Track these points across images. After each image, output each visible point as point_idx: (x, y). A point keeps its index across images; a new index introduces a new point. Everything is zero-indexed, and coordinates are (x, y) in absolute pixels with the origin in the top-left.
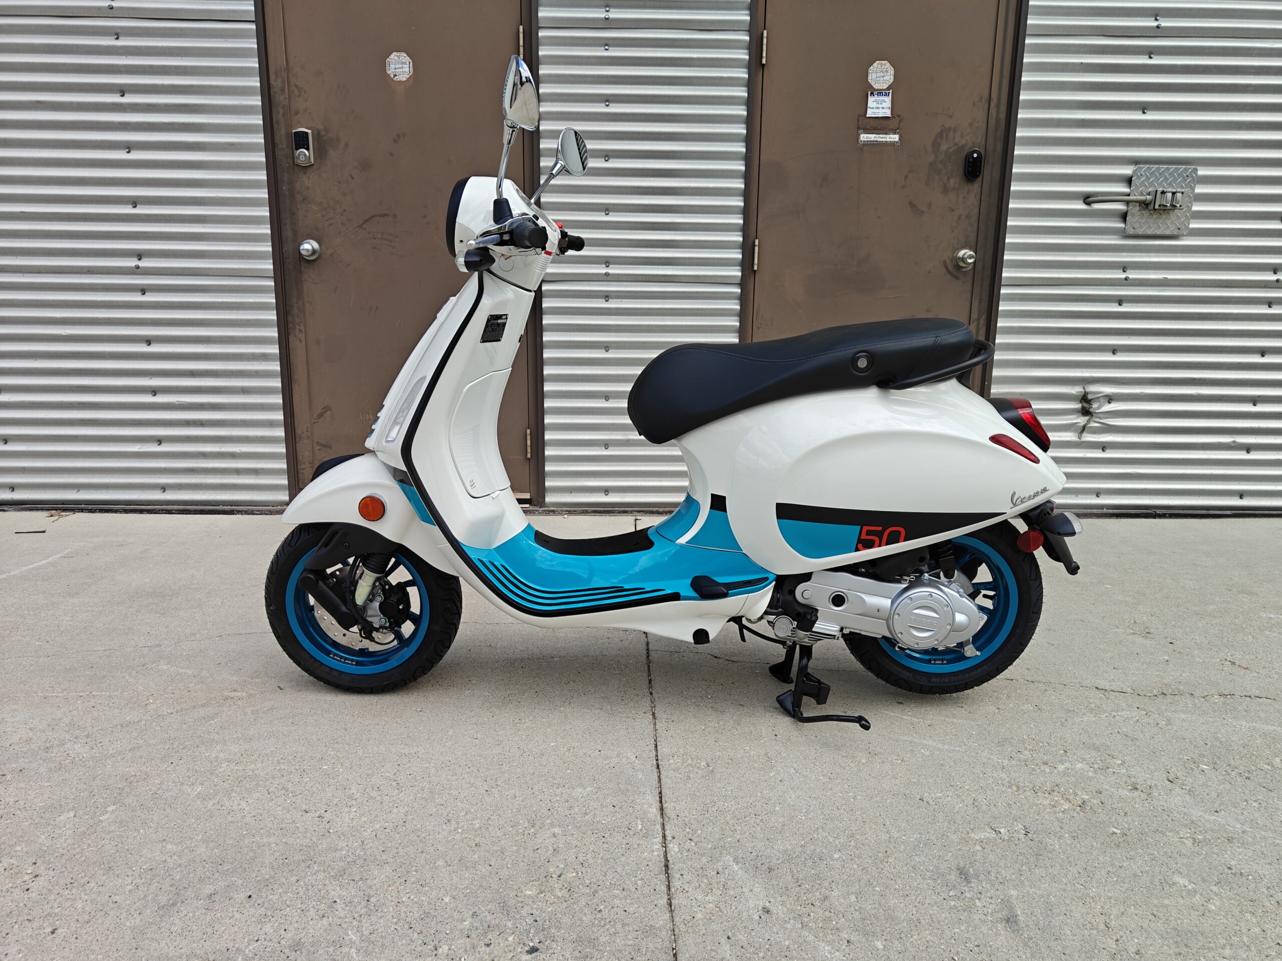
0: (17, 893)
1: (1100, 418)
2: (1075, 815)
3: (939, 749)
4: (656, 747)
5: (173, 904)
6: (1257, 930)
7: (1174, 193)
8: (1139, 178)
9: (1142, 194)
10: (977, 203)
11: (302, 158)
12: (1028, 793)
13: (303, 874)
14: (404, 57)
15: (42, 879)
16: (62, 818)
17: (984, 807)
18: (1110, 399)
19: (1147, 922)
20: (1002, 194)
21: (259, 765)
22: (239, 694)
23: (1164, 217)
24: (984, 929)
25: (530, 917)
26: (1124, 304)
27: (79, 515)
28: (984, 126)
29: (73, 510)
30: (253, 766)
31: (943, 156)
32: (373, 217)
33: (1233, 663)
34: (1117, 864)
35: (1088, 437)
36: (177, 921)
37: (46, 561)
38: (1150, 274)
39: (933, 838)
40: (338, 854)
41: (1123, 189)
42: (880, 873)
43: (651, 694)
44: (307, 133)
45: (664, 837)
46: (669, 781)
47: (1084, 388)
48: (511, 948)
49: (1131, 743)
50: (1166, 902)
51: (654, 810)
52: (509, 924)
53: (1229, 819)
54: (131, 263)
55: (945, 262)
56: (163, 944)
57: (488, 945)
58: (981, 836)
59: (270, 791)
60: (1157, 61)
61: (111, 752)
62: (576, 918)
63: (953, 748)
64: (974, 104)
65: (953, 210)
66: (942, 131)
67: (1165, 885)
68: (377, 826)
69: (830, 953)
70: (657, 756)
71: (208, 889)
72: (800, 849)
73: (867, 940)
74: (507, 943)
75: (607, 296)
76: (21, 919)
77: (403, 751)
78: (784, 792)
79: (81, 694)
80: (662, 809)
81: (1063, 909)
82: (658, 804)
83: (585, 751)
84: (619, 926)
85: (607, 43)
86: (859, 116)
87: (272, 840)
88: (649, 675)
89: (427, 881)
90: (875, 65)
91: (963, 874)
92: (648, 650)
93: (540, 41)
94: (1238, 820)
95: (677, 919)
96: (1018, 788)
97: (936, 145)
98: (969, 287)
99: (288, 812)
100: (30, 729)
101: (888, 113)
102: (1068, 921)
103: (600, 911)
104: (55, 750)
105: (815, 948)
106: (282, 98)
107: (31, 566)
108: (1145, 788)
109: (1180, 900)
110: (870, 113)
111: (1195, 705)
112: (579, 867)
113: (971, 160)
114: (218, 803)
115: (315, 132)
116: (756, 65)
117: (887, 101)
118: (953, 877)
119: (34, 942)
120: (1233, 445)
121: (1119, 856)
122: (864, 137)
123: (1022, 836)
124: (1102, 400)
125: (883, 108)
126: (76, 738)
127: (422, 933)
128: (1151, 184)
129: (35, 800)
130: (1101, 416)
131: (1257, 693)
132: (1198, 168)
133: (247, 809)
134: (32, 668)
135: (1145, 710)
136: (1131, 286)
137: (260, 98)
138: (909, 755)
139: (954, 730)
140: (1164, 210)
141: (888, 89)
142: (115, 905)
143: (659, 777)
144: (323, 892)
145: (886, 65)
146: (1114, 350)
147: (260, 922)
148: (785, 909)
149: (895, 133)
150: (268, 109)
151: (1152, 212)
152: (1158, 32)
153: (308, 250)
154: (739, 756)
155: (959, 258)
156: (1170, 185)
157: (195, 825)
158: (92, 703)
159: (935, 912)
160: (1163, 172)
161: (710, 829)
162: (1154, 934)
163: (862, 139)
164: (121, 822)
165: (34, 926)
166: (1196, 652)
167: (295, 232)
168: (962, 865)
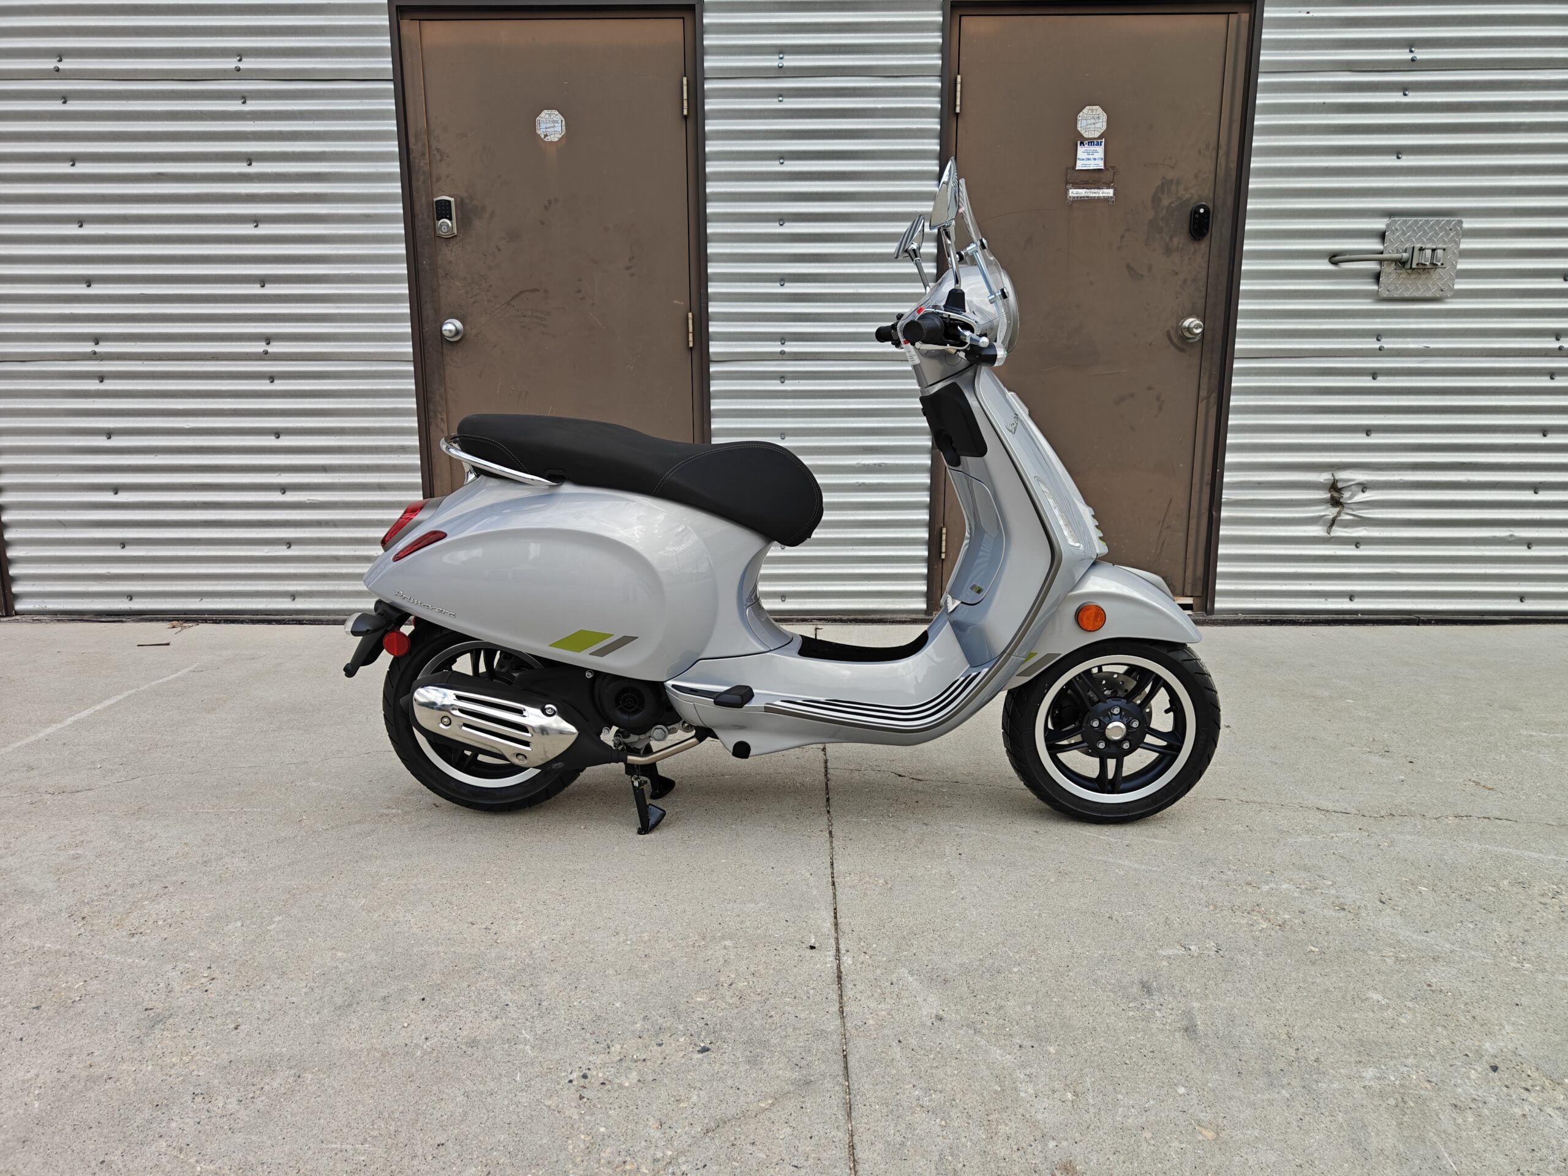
0: (197, 994)
1: (1352, 509)
2: (1273, 933)
3: (1135, 870)
4: (832, 864)
5: (349, 1005)
6: (1446, 1042)
7: (1434, 250)
8: (1393, 233)
9: (1398, 251)
10: (1206, 266)
11: (444, 229)
12: (1225, 913)
13: (474, 980)
14: (556, 116)
15: (219, 981)
16: (230, 927)
17: (1176, 926)
18: (1364, 487)
19: (1331, 1033)
20: (1235, 254)
21: (422, 880)
22: (394, 811)
23: (1424, 276)
24: (1161, 1037)
25: (702, 1021)
26: (1379, 378)
27: (203, 627)
28: (1212, 177)
29: (196, 621)
30: (415, 881)
31: (1164, 211)
32: (521, 293)
33: (1477, 784)
34: (1310, 980)
35: (1338, 532)
36: (355, 1020)
37: (175, 676)
38: (1408, 343)
39: (1119, 954)
40: (507, 963)
41: (1375, 245)
42: (1059, 985)
43: (828, 812)
44: (449, 202)
45: (838, 950)
46: (844, 897)
47: (1333, 475)
48: (683, 1048)
49: (1346, 864)
50: (1356, 1015)
51: (829, 924)
52: (681, 1027)
53: (1439, 939)
54: (259, 347)
55: (1168, 333)
56: (343, 1039)
57: (660, 1045)
58: (1171, 952)
59: (435, 904)
60: (1414, 98)
61: (270, 866)
62: (747, 1023)
63: (1150, 868)
64: (1200, 152)
65: (1177, 274)
66: (1163, 184)
67: (1356, 1000)
68: (545, 938)
69: (1002, 1056)
70: (832, 873)
71: (383, 992)
72: (978, 963)
73: (1040, 1045)
74: (678, 1043)
75: (782, 377)
76: (203, 1016)
77: (567, 867)
78: (965, 909)
79: (232, 810)
80: (836, 924)
81: (1245, 1021)
82: (832, 920)
83: (757, 868)
84: (790, 1030)
85: (781, 94)
86: (1067, 169)
87: (440, 948)
88: (828, 794)
89: (598, 987)
90: (1085, 110)
91: (1146, 988)
92: (826, 767)
93: (706, 93)
94: (1448, 940)
95: (848, 1025)
96: (1215, 907)
97: (1156, 200)
98: (1196, 360)
99: (454, 924)
100: (185, 844)
101: (1100, 165)
102: (1249, 1031)
103: (771, 1017)
104: (214, 864)
105: (986, 1052)
106: (422, 164)
107: (160, 681)
108: (1354, 909)
109: (1371, 1014)
110: (1080, 165)
111: (1424, 827)
112: (750, 977)
113: (1197, 216)
114: (384, 915)
115: (458, 200)
116: (949, 115)
117: (1099, 151)
118: (1135, 990)
119: (219, 1037)
120: (1511, 539)
121: (1313, 973)
122: (1073, 193)
123: (1212, 953)
124: (1353, 488)
125: (1095, 159)
126: (233, 852)
127: (594, 1033)
128: (1409, 239)
129: (201, 910)
130: (1354, 506)
131: (1498, 814)
132: (1463, 220)
133: (413, 920)
134: (178, 784)
135: (1368, 831)
136: (1387, 356)
137: (398, 164)
138: (1102, 874)
139: (1154, 851)
140: (1422, 269)
141: (1100, 137)
142: (293, 1005)
143: (834, 894)
144: (494, 996)
145: (1098, 110)
146: (1368, 431)
147: (435, 1021)
148: (959, 1017)
149: (1108, 188)
150: (407, 176)
151: (1409, 271)
152: (1414, 65)
153: (450, 331)
154: (919, 874)
155: (1185, 328)
156: (1430, 240)
157: (363, 935)
158: (245, 818)
159: (1112, 1021)
160: (1422, 225)
161: (886, 943)
162: (1338, 1045)
163: (1071, 195)
164: (289, 932)
165: (217, 1022)
166: (1437, 772)
167: (437, 311)
168: (1145, 979)
